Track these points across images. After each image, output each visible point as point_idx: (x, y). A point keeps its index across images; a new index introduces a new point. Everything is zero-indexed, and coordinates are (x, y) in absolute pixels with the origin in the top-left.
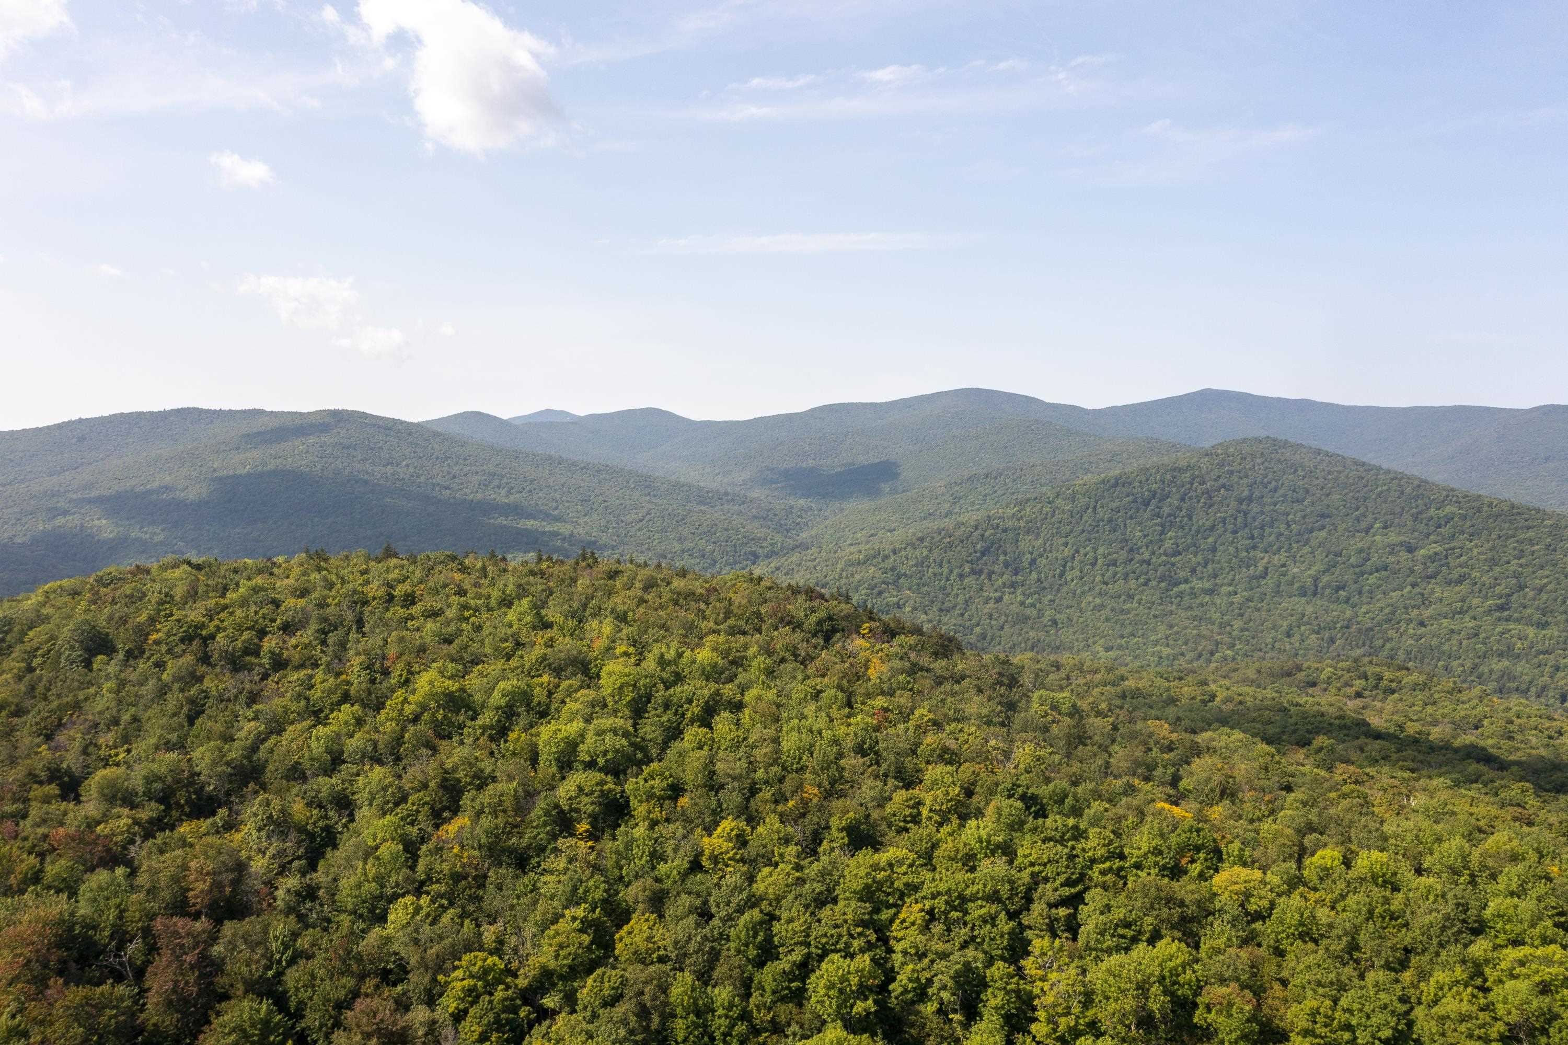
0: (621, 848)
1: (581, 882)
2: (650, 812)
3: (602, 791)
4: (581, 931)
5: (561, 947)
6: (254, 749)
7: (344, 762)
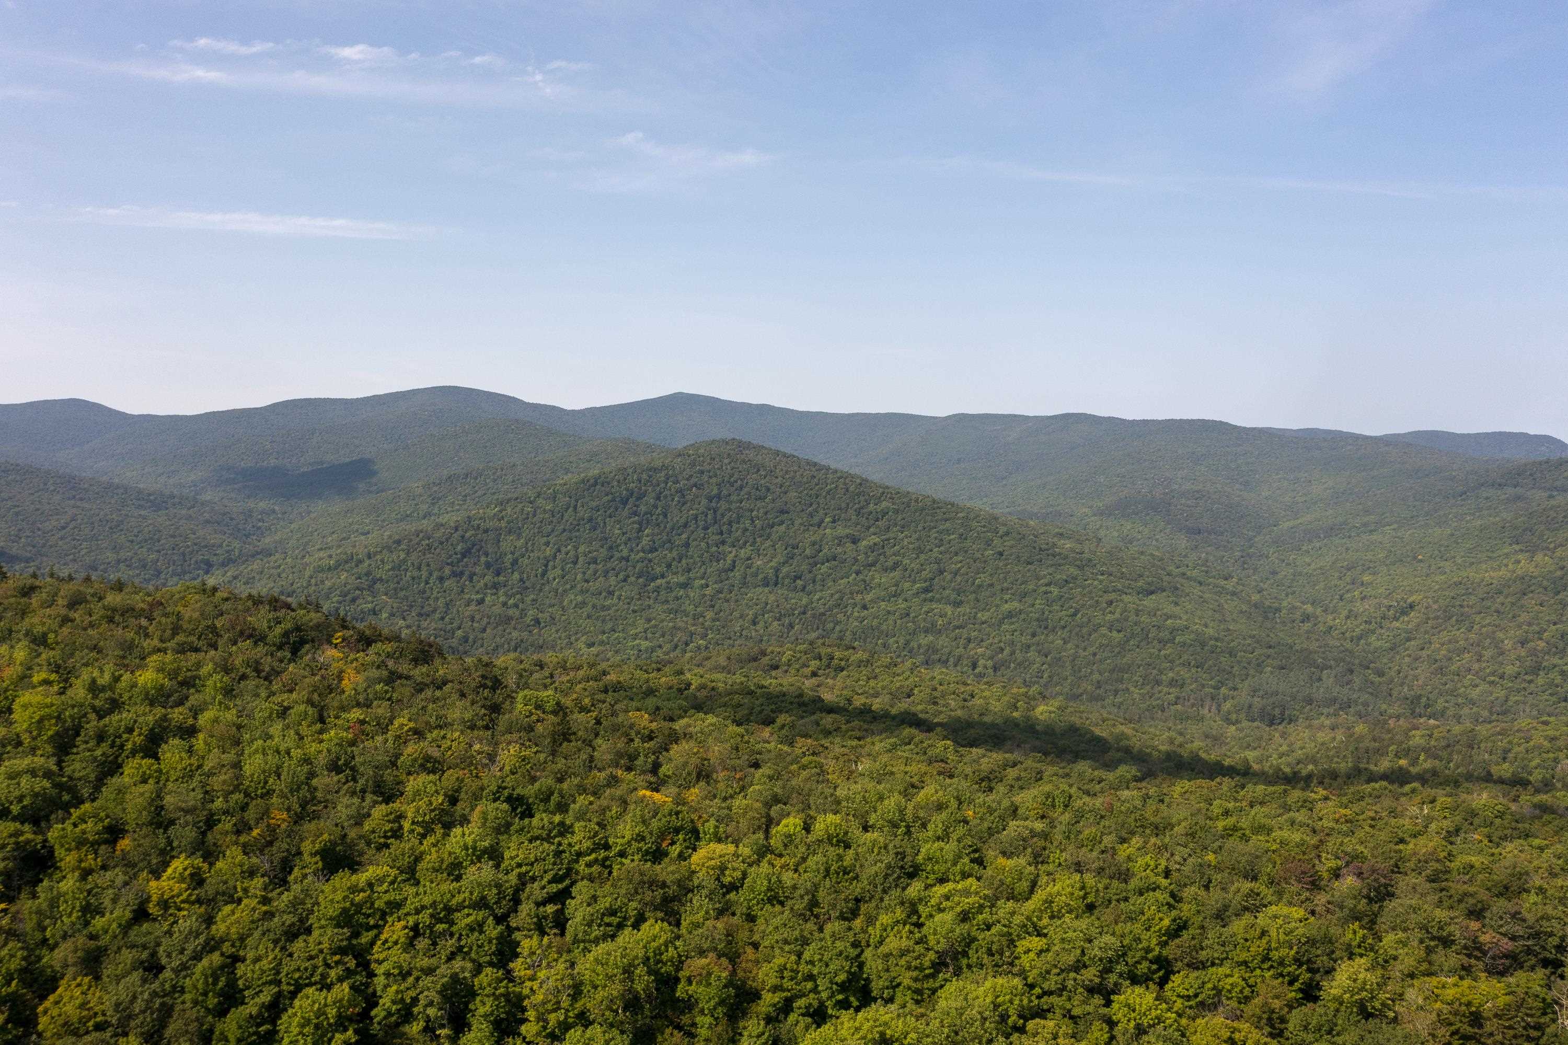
0: (44, 906)
2: (81, 861)
3: (17, 843)
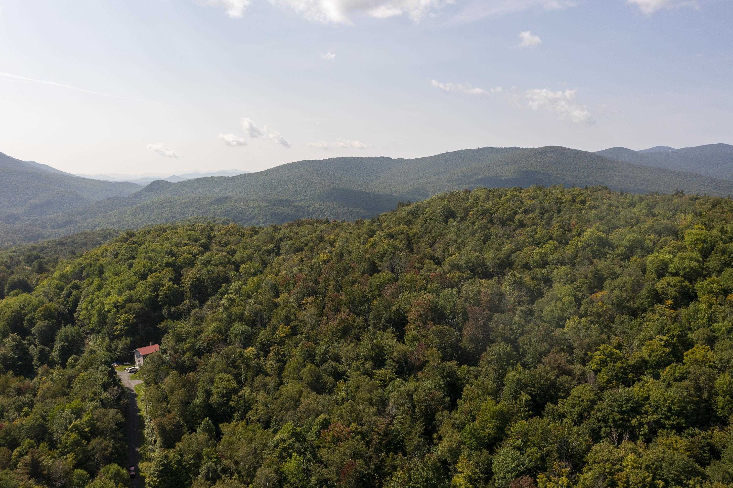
0: (692, 313)
1: (666, 324)
2: (710, 299)
3: (681, 286)
4: (664, 346)
5: (653, 351)
6: (510, 255)
7: (548, 264)
